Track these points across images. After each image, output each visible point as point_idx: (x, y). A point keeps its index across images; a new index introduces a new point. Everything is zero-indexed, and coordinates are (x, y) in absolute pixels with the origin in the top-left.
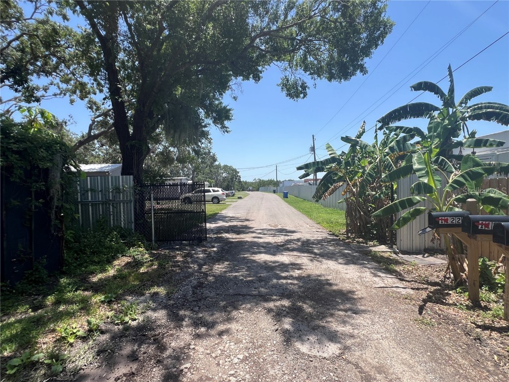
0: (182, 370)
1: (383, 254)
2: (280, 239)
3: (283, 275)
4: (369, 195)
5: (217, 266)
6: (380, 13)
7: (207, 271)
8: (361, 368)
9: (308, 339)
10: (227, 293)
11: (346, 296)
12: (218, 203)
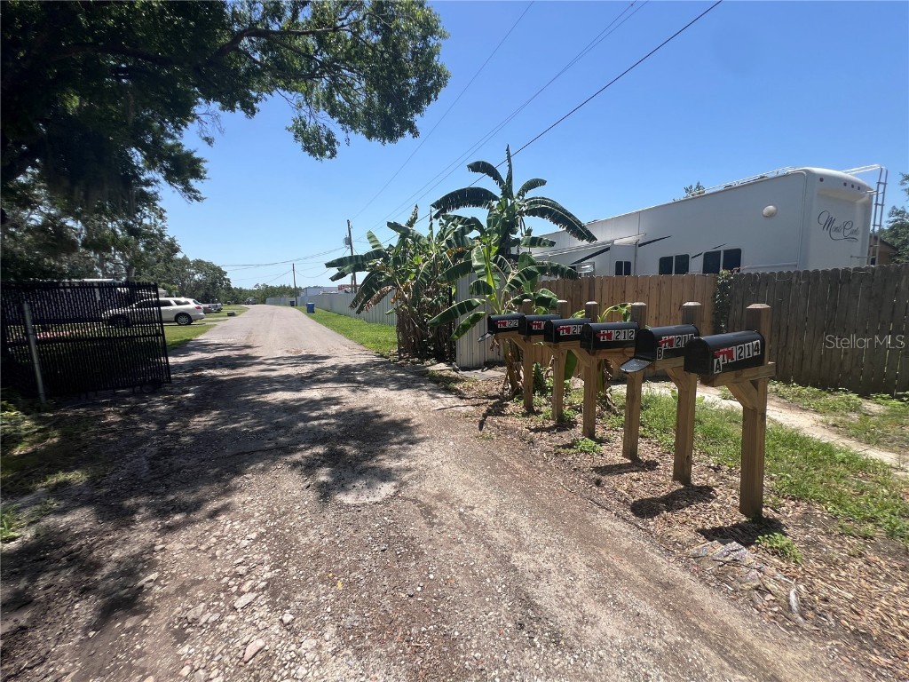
0: (142, 587)
1: (442, 373)
2: (306, 369)
3: (314, 414)
4: (424, 302)
5: (198, 419)
6: (432, 55)
7: (177, 430)
8: (420, 501)
9: (354, 487)
10: (220, 455)
11: (401, 427)
12: (189, 324)
